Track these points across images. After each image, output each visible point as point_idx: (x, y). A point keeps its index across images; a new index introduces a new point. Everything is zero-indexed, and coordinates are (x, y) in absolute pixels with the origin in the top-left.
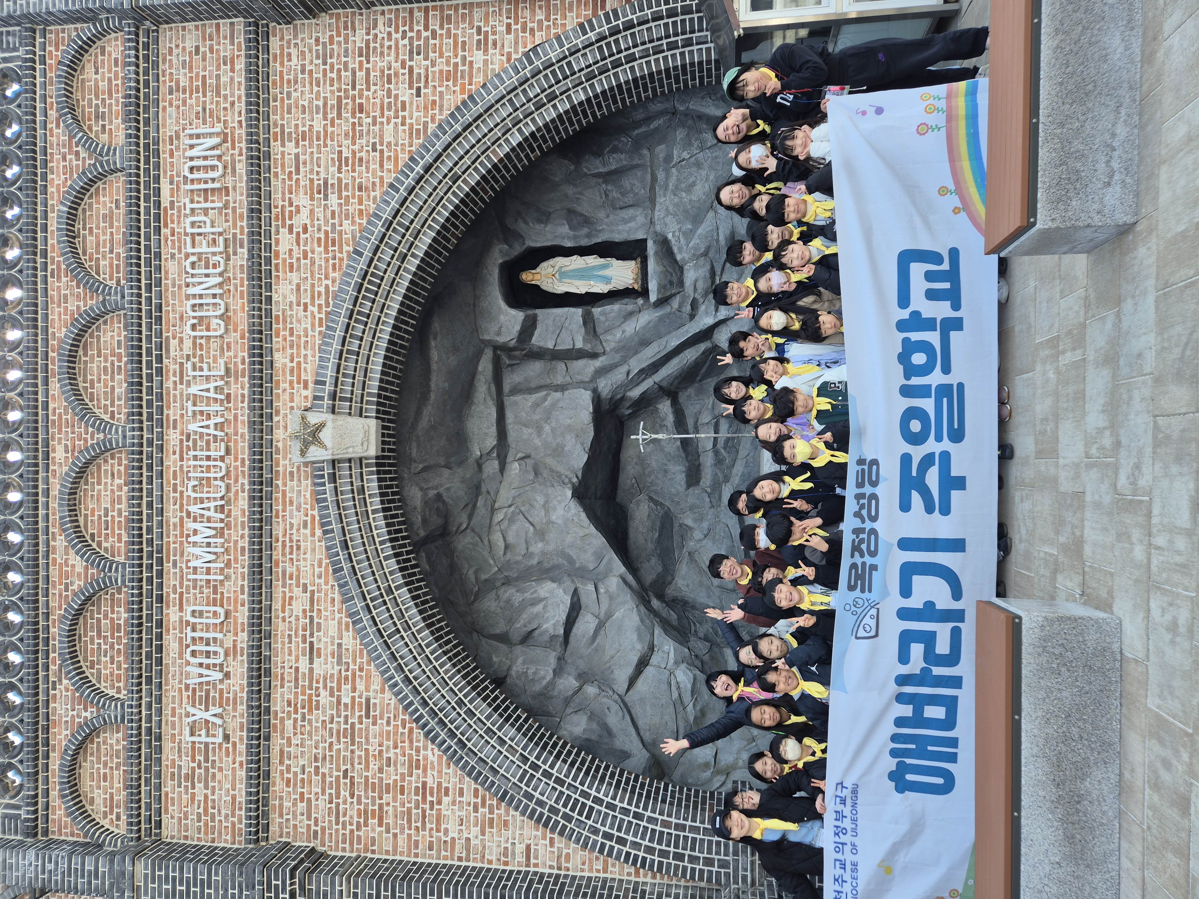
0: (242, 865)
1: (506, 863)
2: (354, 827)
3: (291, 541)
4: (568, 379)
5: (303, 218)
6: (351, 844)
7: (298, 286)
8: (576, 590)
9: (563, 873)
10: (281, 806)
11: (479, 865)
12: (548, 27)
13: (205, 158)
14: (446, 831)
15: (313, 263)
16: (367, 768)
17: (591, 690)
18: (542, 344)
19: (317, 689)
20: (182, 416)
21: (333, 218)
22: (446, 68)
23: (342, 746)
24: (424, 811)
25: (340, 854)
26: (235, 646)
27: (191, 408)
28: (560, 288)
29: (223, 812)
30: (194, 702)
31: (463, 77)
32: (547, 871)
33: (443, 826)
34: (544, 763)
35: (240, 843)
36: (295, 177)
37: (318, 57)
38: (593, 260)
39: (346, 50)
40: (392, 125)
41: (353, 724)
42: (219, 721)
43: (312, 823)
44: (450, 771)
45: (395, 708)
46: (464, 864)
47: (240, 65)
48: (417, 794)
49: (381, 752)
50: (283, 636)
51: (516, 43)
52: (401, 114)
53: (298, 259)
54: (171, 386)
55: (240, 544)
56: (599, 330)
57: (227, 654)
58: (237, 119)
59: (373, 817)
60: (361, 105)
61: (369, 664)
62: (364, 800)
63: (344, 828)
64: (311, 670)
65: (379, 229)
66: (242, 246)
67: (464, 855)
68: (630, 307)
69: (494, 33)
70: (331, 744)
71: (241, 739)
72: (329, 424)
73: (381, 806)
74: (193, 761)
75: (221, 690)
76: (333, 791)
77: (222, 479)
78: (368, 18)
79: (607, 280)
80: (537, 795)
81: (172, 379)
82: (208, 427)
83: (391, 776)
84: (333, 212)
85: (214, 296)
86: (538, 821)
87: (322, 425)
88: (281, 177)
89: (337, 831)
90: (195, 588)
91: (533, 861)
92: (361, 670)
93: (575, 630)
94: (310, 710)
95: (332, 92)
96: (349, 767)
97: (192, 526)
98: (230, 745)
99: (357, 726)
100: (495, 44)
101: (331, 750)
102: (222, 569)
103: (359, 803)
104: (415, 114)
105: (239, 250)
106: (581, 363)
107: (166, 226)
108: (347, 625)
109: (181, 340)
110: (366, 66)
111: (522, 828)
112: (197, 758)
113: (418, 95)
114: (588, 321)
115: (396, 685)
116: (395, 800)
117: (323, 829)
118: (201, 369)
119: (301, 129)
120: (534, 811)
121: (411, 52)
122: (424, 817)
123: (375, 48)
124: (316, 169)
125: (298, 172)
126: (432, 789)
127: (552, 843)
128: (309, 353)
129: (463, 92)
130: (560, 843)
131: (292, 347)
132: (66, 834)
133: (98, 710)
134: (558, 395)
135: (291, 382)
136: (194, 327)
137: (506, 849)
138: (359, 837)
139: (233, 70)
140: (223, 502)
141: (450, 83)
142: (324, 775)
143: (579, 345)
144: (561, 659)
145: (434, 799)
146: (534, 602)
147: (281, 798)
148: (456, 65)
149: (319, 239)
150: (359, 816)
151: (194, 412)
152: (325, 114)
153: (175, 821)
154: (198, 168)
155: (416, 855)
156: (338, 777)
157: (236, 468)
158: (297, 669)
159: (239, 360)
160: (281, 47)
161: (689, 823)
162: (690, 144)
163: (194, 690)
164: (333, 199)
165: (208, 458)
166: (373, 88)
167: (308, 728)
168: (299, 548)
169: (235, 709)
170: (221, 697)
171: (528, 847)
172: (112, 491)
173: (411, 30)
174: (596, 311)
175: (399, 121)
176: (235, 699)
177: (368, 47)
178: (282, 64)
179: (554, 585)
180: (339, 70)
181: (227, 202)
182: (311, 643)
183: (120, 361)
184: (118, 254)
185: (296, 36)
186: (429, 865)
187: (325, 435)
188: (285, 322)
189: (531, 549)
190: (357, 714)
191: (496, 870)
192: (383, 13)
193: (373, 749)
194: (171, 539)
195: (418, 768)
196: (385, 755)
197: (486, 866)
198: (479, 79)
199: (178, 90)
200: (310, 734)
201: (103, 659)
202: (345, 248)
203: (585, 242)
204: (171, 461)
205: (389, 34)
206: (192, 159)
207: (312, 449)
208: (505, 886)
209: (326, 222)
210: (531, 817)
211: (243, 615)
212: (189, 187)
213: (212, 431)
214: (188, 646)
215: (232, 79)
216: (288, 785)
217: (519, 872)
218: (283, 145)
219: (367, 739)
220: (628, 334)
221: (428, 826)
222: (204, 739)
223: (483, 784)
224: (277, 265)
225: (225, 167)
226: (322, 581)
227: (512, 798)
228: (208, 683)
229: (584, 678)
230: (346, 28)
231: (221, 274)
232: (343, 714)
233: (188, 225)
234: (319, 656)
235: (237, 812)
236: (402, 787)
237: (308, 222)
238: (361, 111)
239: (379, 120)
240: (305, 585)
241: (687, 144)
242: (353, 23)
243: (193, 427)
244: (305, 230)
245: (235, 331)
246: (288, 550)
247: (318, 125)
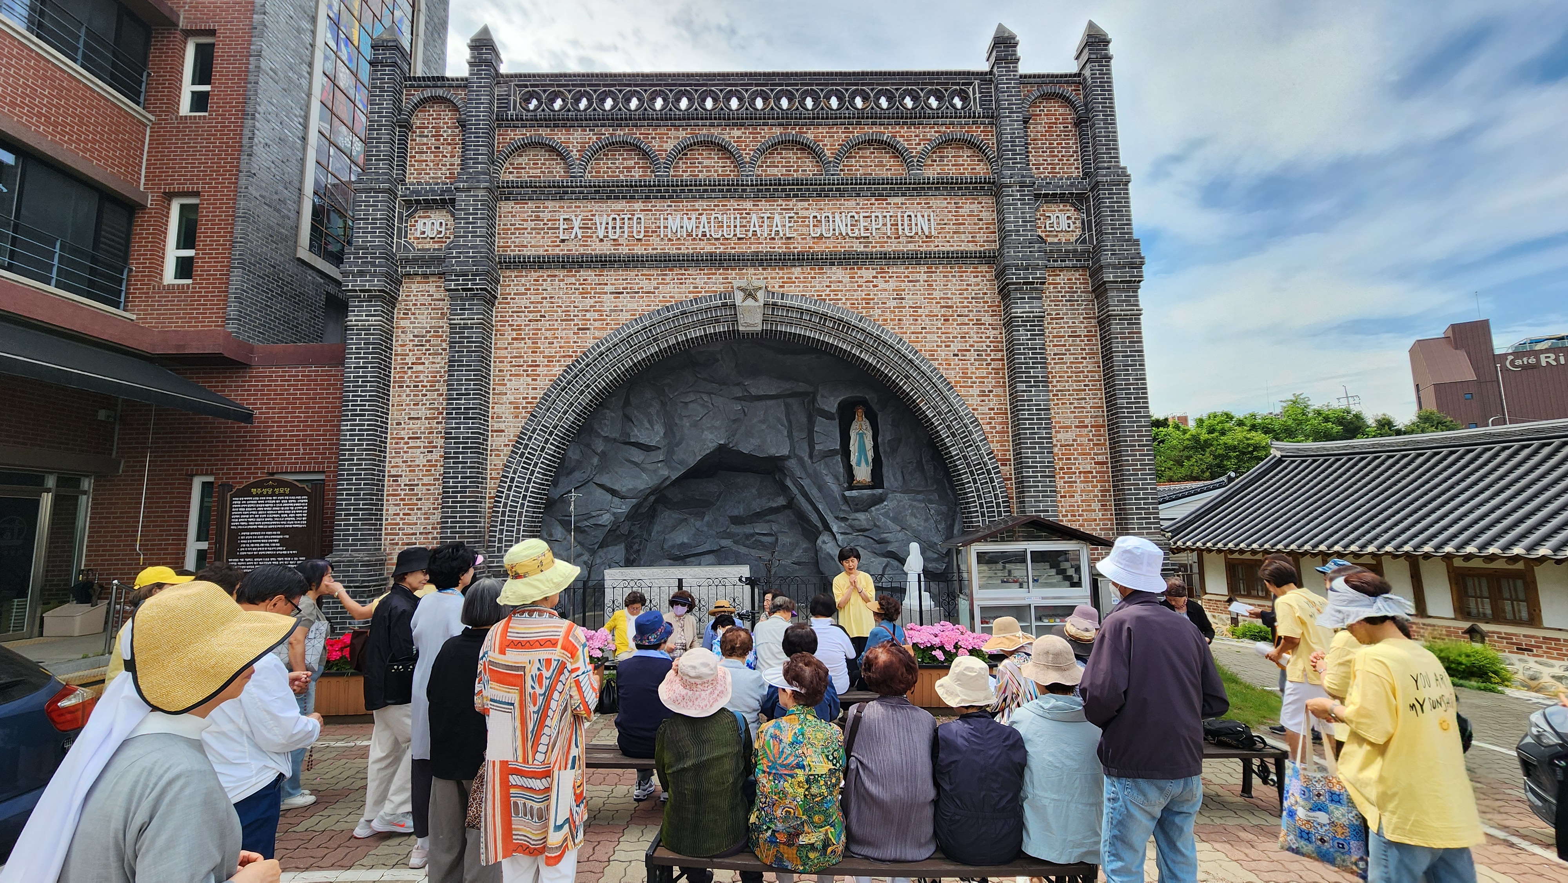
0: (488, 258)
1: (493, 417)
2: (510, 323)
3: (686, 279)
4: (796, 439)
5: (882, 285)
6: (500, 321)
7: (841, 282)
8: (659, 448)
9: (489, 453)
10: (522, 276)
11: (491, 401)
12: (992, 433)
13: (916, 225)
14: (511, 380)
15: (855, 291)
16: (547, 330)
17: (595, 460)
18: (817, 423)
19: (595, 297)
20: (761, 210)
21: (882, 303)
22: (969, 372)
23: (560, 313)
24: (522, 366)
25: (494, 314)
26: (620, 245)
27: (766, 216)
28: (853, 434)
29: (517, 240)
30: (584, 220)
31: (964, 382)
32: (489, 443)
33: (513, 378)
34: (554, 439)
35: (498, 251)
36: (906, 280)
37: (976, 294)
38: (870, 454)
39: (979, 311)
40: (936, 339)
41: (574, 320)
42: (573, 237)
43: (512, 296)
44: (547, 382)
45: (584, 347)
46: (491, 392)
47: (971, 247)
48: (532, 361)
49: (557, 338)
50: (627, 275)
51: (983, 414)
52: (943, 344)
53: (857, 282)
54: (779, 203)
55: (682, 247)
56: (827, 459)
57: (614, 240)
58: (940, 244)
59: (517, 334)
60: (948, 320)
61: (611, 329)
62: (527, 328)
63: (510, 316)
64: (606, 293)
65: (876, 332)
66: (865, 247)
67: (496, 391)
68: (841, 479)
69: (989, 401)
70: (561, 307)
71: (562, 250)
72: (757, 304)
73: (524, 339)
74: (548, 220)
75: (592, 237)
76: (532, 309)
77: (723, 235)
78: (998, 325)
79: (859, 464)
80: (535, 436)
81: (784, 204)
82: (754, 226)
83: (542, 345)
84: (885, 303)
85: (834, 230)
86: (520, 438)
87: (756, 300)
88: (906, 271)
89: (508, 312)
90: (655, 219)
91: (495, 434)
92: (607, 324)
93: (633, 448)
94: (581, 293)
95: (956, 303)
96: (547, 318)
97: (694, 217)
98: (558, 243)
99: (572, 323)
100: (983, 401)
101: (557, 307)
102: (667, 236)
103: (525, 325)
104: (943, 354)
105: (862, 245)
106: (806, 446)
107: (876, 200)
108: (634, 315)
109: (807, 209)
110: (971, 323)
111: (514, 427)
112: (550, 223)
113: (954, 355)
114: (832, 453)
115: (599, 347)
116: (528, 347)
117: (509, 303)
118: (790, 222)
119: (934, 283)
120: (526, 434)
121: (978, 351)
122: (519, 366)
123: (981, 329)
124: (911, 293)
125: (909, 281)
126: (536, 370)
127: (505, 445)
128: (801, 289)
129: (956, 382)
130: (507, 450)
131: (804, 278)
132: (499, 139)
133: (577, 159)
134: (786, 433)
135: (783, 278)
136: (815, 217)
137: (501, 417)
138: (504, 326)
139: (968, 242)
140: (708, 236)
141: (961, 375)
142: (542, 303)
143: (817, 447)
144: (615, 440)
145: (529, 372)
146: (650, 422)
147: (527, 276)
148: (971, 378)
149: (869, 295)
150: (517, 326)
151: (763, 218)
152: (944, 298)
153: (511, 210)
154: (910, 220)
155: (495, 362)
156: (541, 311)
157: (730, 244)
158: (607, 284)
159: (796, 245)
160: (982, 272)
161: (522, 528)
162: (938, 515)
163: (592, 220)
164: (893, 303)
165: (735, 226)
166: (958, 327)
167: (570, 292)
168: (681, 283)
169: (580, 246)
170: (588, 237)
171: (503, 431)
172: (714, 167)
173: (991, 351)
174: (839, 458)
175: (940, 344)
176: (587, 246)
177: (982, 324)
178: (972, 272)
179: (662, 434)
180: (968, 307)
181: (891, 238)
182: (623, 293)
183: (794, 171)
184: (858, 170)
185: (988, 280)
186: (490, 371)
187: (750, 302)
188: (820, 274)
189: (685, 419)
190: (580, 323)
191: (488, 412)
192: (1001, 333)
193: (559, 334)
194: (685, 204)
195: (548, 361)
196: (555, 341)
197: (490, 406)
198: (963, 392)
199: (957, 207)
200: (567, 293)
201: (610, 162)
202: (864, 311)
203: (881, 450)
204: (733, 204)
205: (989, 337)
206: (916, 216)
207: (742, 294)
208: (480, 419)
209: (879, 299)
210: (522, 433)
211: (639, 250)
212: (899, 214)
213: (752, 229)
214: (619, 215)
215: (963, 241)
216: (534, 280)
217: (488, 426)
218: (925, 272)
219: (565, 329)
220: (825, 477)
221: (513, 369)
222: (562, 227)
223: (540, 402)
224: (854, 269)
225: (911, 237)
226: (661, 299)
227: (533, 421)
228: (596, 228)
229: (603, 455)
230: (993, 311)
231: (847, 234)
232: (580, 314)
233: (876, 214)
234: (615, 298)
235: (517, 249)
236: (536, 352)
237: (879, 288)
238: (945, 320)
239: (940, 331)
240: (658, 288)
241: (938, 513)
242: (995, 315)
243: (754, 217)
244: (875, 286)
245: (814, 243)
246: (680, 277)
247: (937, 294)
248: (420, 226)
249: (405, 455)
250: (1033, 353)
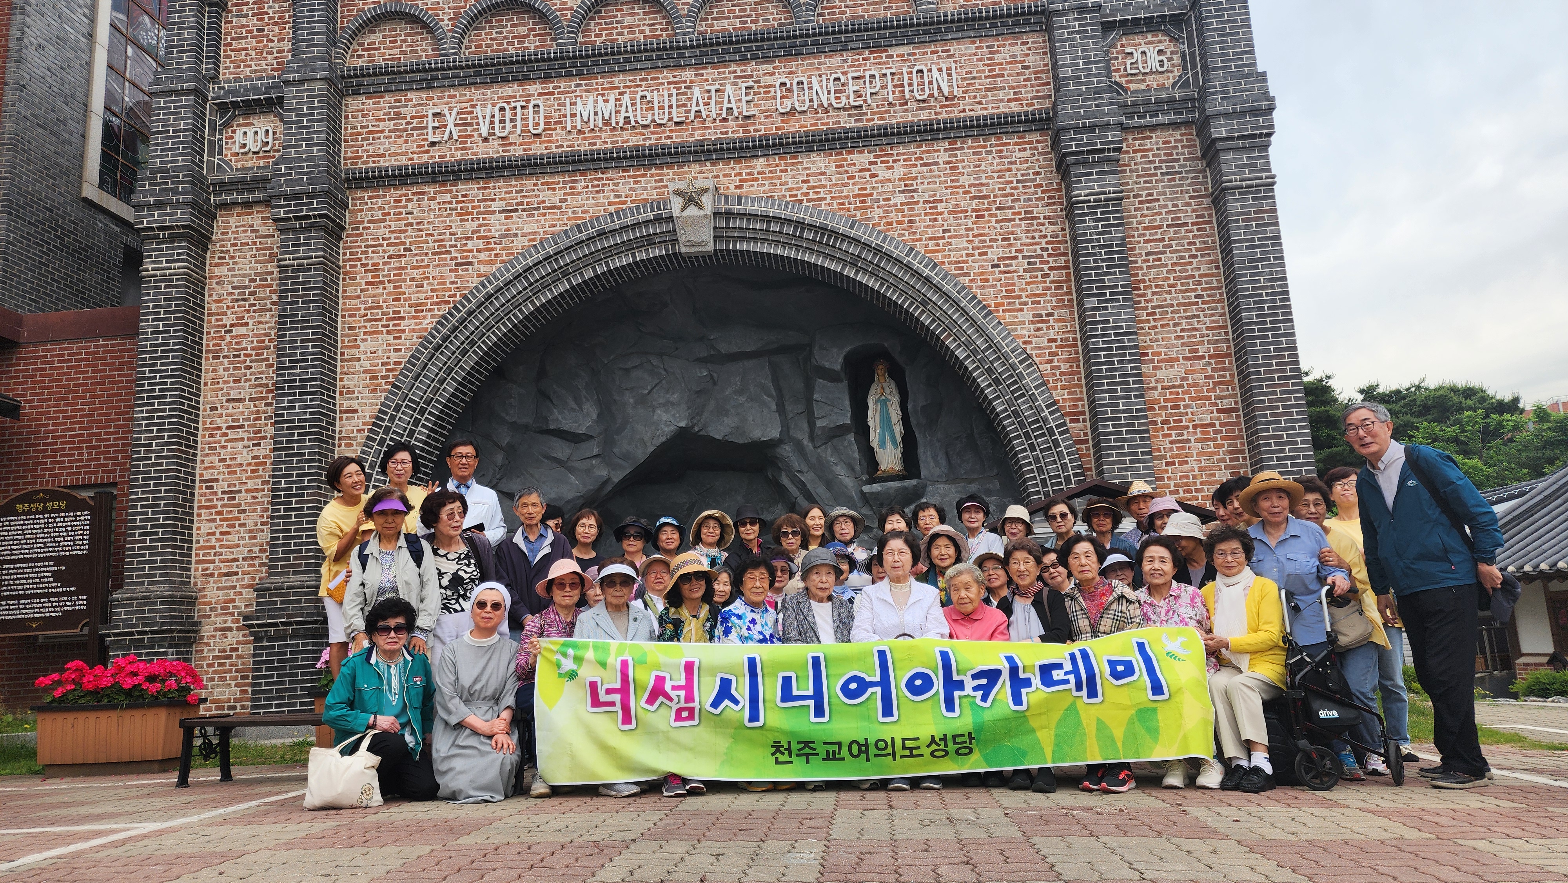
0: (328, 173)
1: (341, 393)
2: (364, 261)
3: (604, 185)
4: (791, 415)
5: (883, 173)
6: (350, 260)
7: (824, 174)
8: (592, 437)
9: (337, 442)
10: (378, 197)
11: (339, 370)
12: (1054, 375)
13: (931, 83)
14: (365, 340)
15: (844, 185)
16: (414, 268)
17: (499, 458)
18: (817, 388)
19: (478, 219)
20: (707, 80)
21: (884, 200)
22: (1016, 288)
23: (431, 245)
24: (380, 320)
25: (341, 251)
26: (511, 144)
27: (713, 88)
28: (871, 402)
29: (370, 148)
30: (461, 113)
31: (1009, 304)
32: (337, 429)
33: (368, 337)
34: (427, 419)
35: (345, 164)
36: (918, 163)
37: (1023, 175)
38: (898, 429)
39: (1029, 200)
40: (966, 245)
41: (450, 252)
42: (446, 137)
43: (366, 225)
44: (415, 340)
45: (465, 288)
46: (339, 358)
47: (1014, 107)
48: (394, 312)
49: (428, 278)
50: (522, 185)
51: (1040, 348)
52: (976, 252)
53: (847, 172)
54: (732, 69)
55: (598, 141)
56: (835, 441)
57: (503, 138)
58: (967, 108)
59: (373, 277)
60: (983, 216)
61: (502, 261)
62: (386, 267)
63: (363, 253)
64: (494, 212)
65: (874, 241)
66: (856, 121)
67: (346, 357)
68: (858, 468)
69: (1048, 328)
70: (432, 235)
71: (432, 157)
72: (702, 213)
73: (382, 282)
74: (412, 118)
75: (473, 136)
76: (393, 241)
77: (653, 121)
78: (1058, 217)
79: (882, 445)
80: (399, 415)
81: (739, 69)
82: (698, 104)
83: (408, 289)
84: (889, 199)
85: (811, 100)
86: (378, 418)
87: (701, 208)
88: (918, 150)
89: (360, 247)
90: (559, 105)
91: (345, 416)
92: (496, 255)
93: (554, 439)
94: (460, 215)
95: (993, 190)
96: (414, 252)
97: (612, 99)
98: (427, 148)
99: (448, 256)
100: (1039, 329)
101: (427, 235)
102: (575, 127)
103: (385, 264)
104: (976, 265)
105: (853, 119)
106: (805, 426)
107: (871, 53)
108: (534, 240)
109: (772, 74)
110: (1017, 218)
111: (371, 404)
112: (415, 121)
113: (993, 266)
114: (841, 430)
115: (484, 286)
116: (388, 294)
117: (361, 235)
118: (747, 94)
119: (960, 165)
120: (386, 413)
121: (1030, 257)
122: (375, 320)
123: (1032, 225)
124: (926, 181)
125: (922, 165)
126: (399, 325)
127: (359, 431)
128: (767, 188)
129: (997, 305)
130: (361, 437)
131: (771, 172)
132: (342, 12)
133: (450, 31)
134: (774, 407)
135: (740, 174)
136: (783, 84)
137: (353, 392)
138: (355, 266)
139: (1009, 100)
140: (633, 123)
141: (1004, 294)
142: (406, 231)
143: (819, 423)
144: (527, 428)
145: (390, 328)
146: (578, 400)
147: (384, 196)
148: (1020, 297)
149: (865, 189)
150: (373, 265)
151: (709, 91)
152: (975, 185)
153: (361, 107)
154: (922, 77)
155: (343, 316)
156: (405, 243)
157: (664, 132)
158: (494, 200)
159: (757, 127)
160: (1031, 142)
163: (472, 112)
164: (899, 199)
165: (671, 107)
166: (998, 225)
167: (445, 214)
168: (598, 192)
169: (457, 149)
170: (466, 136)
171: (356, 411)
172: (639, 25)
173: (1049, 256)
174: (851, 437)
175: (970, 251)
176: (466, 148)
177: (1033, 218)
178: (1016, 144)
179: (595, 417)
180: (1012, 195)
181: (894, 105)
182: (517, 210)
183: (752, 22)
184: (844, 13)
185: (1040, 154)
186: (336, 328)
187: (692, 211)
188: (793, 164)
189: (627, 393)
190: (459, 255)
191: (335, 385)
192: (1063, 229)
193: (430, 272)
194: (600, 80)
195: (416, 311)
196: (425, 282)
197: (338, 377)
198: (1008, 318)
199: (990, 53)
200: (440, 216)
201: (494, 31)
202: (858, 213)
203: (913, 421)
204: (667, 75)
205: (1045, 236)
206: (930, 71)
207: (680, 200)
208: (323, 394)
209: (879, 194)
210: (380, 411)
211: (538, 149)
212: (905, 70)
213: (694, 108)
214: (509, 103)
215: (1001, 101)
216: (396, 201)
217: (335, 405)
218: (946, 150)
219: (438, 265)
220: (834, 468)
221: (368, 324)
222: (431, 125)
223: (405, 368)
224: (842, 154)
225: (924, 101)
226: (571, 215)
227: (395, 394)
228: (478, 124)
229: (511, 451)
230: (1049, 198)
231: (830, 105)
232: (458, 244)
233: (871, 73)
234: (506, 218)
235: (371, 160)
236: (399, 299)
237: (880, 178)
238: (977, 217)
239: (970, 233)
240: (566, 200)
242: (1054, 204)
243: (696, 92)
244: (873, 176)
245: (782, 121)
246: (596, 183)
247: (964, 180)
248: (239, 137)
249: (222, 452)
250: (1106, 253)
